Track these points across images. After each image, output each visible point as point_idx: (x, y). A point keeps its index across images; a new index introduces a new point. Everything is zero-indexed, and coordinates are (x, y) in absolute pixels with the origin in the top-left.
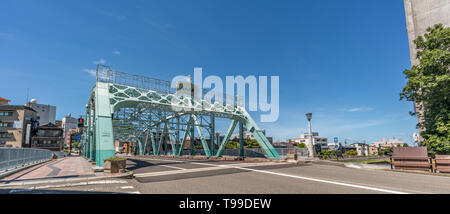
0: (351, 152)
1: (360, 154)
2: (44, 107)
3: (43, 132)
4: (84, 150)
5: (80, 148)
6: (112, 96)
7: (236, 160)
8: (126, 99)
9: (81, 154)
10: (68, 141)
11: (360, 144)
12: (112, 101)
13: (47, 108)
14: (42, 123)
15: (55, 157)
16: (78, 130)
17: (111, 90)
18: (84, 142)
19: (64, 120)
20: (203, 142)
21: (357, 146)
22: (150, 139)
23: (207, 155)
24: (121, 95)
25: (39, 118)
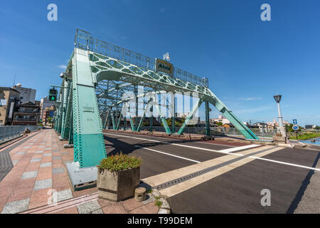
0: (256, 129)
1: (261, 131)
2: (27, 89)
3: (24, 109)
4: (55, 125)
5: (53, 122)
6: (94, 64)
7: (204, 139)
8: (109, 69)
9: (53, 127)
10: (44, 117)
11: (261, 124)
12: (94, 70)
13: (29, 91)
14: (24, 102)
15: (28, 132)
16: (52, 108)
17: (91, 58)
18: (56, 118)
19: (42, 101)
20: (163, 120)
21: (259, 125)
22: (110, 117)
23: (168, 133)
24: (102, 64)
25: (22, 98)
